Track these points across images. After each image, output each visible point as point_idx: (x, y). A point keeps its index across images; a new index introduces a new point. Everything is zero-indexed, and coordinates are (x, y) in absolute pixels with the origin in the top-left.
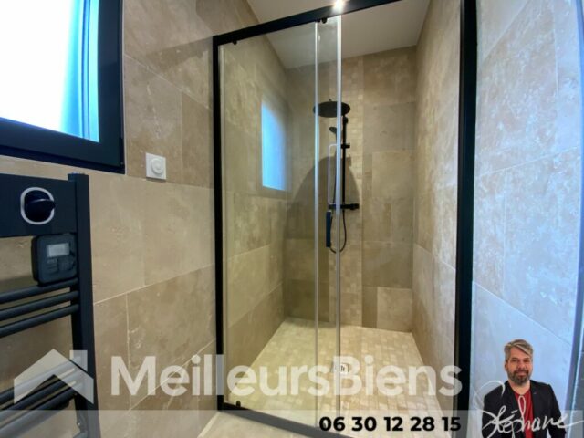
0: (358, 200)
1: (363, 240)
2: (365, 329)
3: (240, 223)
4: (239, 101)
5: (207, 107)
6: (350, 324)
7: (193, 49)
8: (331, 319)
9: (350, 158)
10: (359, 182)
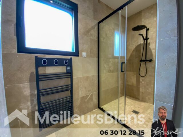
0: (153, 58)
3: (106, 66)
4: (106, 35)
5: (96, 39)
7: (93, 28)
9: (149, 43)
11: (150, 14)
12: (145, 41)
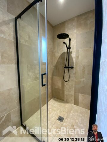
0: (74, 65)
1: (75, 78)
2: (75, 106)
3: (30, 73)
4: (29, 37)
6: (70, 103)
8: (65, 100)
9: (71, 52)
10: (74, 59)
11: (72, 26)
12: (68, 49)
